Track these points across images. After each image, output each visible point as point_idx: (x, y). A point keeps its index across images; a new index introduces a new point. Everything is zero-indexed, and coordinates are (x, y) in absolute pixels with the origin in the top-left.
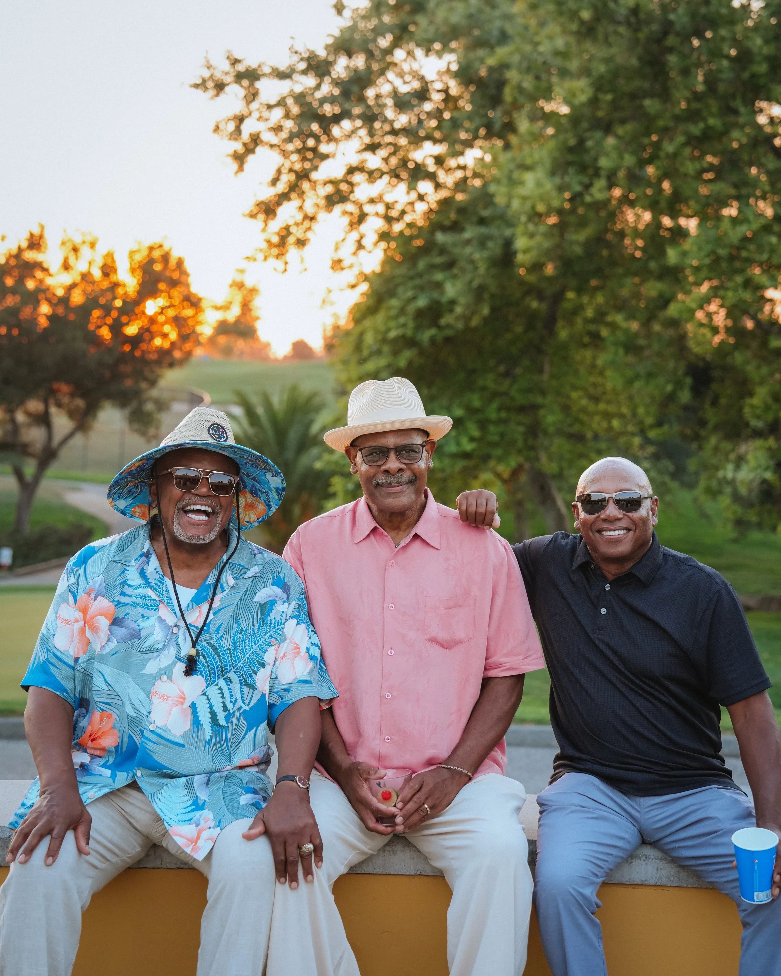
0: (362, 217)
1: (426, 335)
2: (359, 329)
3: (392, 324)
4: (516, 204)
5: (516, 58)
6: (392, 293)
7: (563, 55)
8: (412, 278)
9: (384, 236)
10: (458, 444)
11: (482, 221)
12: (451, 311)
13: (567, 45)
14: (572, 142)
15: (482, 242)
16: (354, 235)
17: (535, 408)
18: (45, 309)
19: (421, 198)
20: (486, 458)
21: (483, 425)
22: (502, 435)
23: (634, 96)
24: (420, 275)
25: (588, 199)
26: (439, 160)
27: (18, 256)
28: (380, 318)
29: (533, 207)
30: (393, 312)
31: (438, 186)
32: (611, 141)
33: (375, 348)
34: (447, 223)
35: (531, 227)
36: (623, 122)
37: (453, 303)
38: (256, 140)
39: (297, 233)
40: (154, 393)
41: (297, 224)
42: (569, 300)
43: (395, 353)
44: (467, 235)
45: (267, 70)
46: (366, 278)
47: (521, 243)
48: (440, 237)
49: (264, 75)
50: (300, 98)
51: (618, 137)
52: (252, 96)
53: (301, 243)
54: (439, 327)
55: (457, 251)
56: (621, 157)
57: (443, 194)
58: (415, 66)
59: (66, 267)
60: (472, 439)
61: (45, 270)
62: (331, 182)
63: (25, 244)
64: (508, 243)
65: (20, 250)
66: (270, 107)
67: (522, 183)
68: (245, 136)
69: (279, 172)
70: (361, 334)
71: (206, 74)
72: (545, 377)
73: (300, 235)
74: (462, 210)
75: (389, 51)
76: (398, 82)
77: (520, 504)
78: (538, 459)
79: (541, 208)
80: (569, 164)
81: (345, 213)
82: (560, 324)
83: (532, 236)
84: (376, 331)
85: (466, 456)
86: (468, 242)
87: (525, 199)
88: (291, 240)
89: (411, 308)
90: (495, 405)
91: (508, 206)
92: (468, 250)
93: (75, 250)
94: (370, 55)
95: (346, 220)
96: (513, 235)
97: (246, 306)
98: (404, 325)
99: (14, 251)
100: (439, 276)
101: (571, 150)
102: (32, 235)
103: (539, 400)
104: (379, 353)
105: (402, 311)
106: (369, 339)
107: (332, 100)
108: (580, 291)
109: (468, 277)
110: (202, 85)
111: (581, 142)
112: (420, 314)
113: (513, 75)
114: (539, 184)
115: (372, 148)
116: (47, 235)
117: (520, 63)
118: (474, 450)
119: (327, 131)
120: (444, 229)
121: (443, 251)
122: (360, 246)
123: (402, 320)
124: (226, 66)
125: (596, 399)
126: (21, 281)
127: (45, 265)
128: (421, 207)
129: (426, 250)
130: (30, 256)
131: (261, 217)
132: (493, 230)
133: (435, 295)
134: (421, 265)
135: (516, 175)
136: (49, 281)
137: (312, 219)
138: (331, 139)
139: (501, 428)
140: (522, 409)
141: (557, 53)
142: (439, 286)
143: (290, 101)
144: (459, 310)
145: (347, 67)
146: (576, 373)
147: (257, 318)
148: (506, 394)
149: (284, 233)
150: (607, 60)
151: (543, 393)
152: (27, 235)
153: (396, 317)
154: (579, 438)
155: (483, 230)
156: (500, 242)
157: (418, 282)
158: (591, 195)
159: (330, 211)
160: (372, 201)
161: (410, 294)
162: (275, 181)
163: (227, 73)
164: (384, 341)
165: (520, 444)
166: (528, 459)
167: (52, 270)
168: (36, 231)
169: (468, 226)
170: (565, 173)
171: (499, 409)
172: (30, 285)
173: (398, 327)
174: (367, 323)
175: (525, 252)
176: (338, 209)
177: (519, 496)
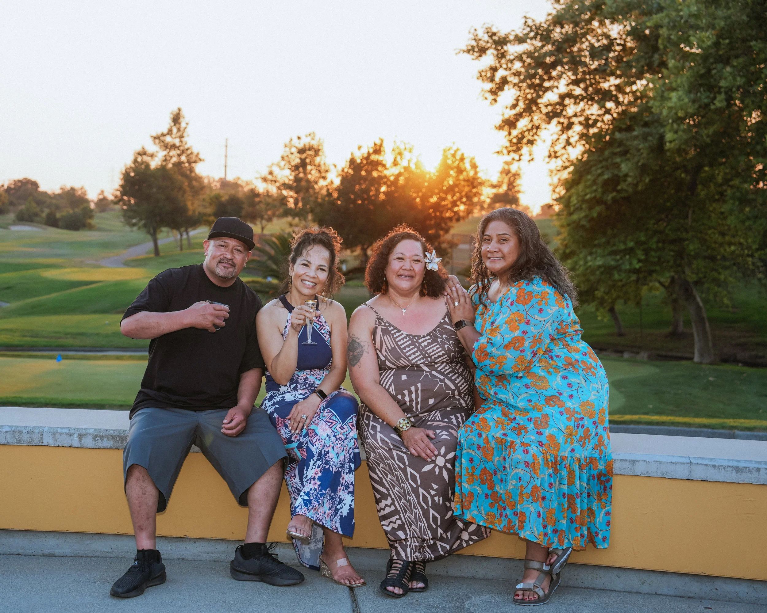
0: (570, 126)
1: (609, 197)
2: (568, 194)
3: (588, 191)
4: (665, 112)
5: (666, 20)
6: (588, 172)
7: (696, 16)
8: (601, 162)
9: (582, 136)
10: (631, 264)
11: (646, 125)
12: (625, 181)
13: (699, 10)
14: (702, 71)
15: (645, 137)
16: (565, 136)
17: (682, 240)
18: (383, 189)
19: (608, 111)
20: (651, 272)
21: (647, 252)
22: (659, 258)
23: (744, 41)
24: (606, 160)
25: (712, 107)
26: (619, 88)
27: (367, 158)
28: (581, 187)
29: (676, 114)
30: (589, 183)
31: (618, 103)
32: (728, 69)
33: (578, 205)
34: (624, 126)
35: (675, 126)
36: (737, 57)
37: (626, 175)
38: (504, 81)
39: (528, 137)
40: (448, 237)
41: (529, 130)
42: (705, 172)
43: (590, 209)
44: (635, 133)
45: (512, 37)
46: (572, 164)
47: (669, 136)
48: (618, 135)
49: (510, 41)
50: (530, 54)
51: (733, 67)
52: (502, 55)
53: (531, 142)
54: (619, 192)
55: (629, 143)
56: (735, 79)
57: (620, 109)
58: (605, 30)
59: (395, 164)
60: (640, 261)
61: (384, 166)
62: (550, 105)
63: (371, 151)
64: (662, 138)
65: (369, 154)
66: (512, 61)
67: (670, 99)
68: (497, 79)
69: (517, 100)
70: (570, 197)
71: (474, 43)
72: (689, 221)
73: (530, 137)
74: (634, 118)
75: (589, 21)
76: (593, 41)
77: (675, 301)
78: (684, 272)
79: (681, 114)
80: (701, 85)
81: (559, 123)
82: (700, 187)
83: (676, 132)
84: (579, 195)
85: (636, 271)
86: (636, 137)
87: (670, 108)
88: (525, 140)
89: (600, 180)
90: (655, 239)
91: (661, 113)
92: (636, 142)
93: (400, 154)
94: (576, 24)
95: (560, 127)
96: (664, 132)
97: (511, 185)
98: (596, 191)
99: (366, 155)
100: (618, 160)
101: (702, 76)
102: (375, 144)
103: (684, 235)
104: (579, 209)
105: (594, 182)
106: (574, 200)
107: (551, 54)
108: (711, 165)
109: (636, 159)
110: (471, 50)
111: (709, 71)
112: (606, 183)
113: (664, 32)
114: (680, 99)
115: (576, 83)
116: (384, 145)
117: (669, 23)
118: (640, 267)
119: (547, 72)
120: (620, 130)
121: (621, 143)
122: (568, 143)
123: (595, 188)
124: (486, 37)
125: (723, 234)
126: (369, 172)
127: (384, 162)
128: (607, 117)
129: (610, 143)
130: (374, 157)
131: (506, 127)
132: (652, 130)
133: (616, 172)
134: (607, 153)
135: (666, 94)
136: (387, 173)
137: (538, 127)
138: (550, 78)
139: (658, 253)
140: (673, 242)
141: (691, 15)
142: (617, 166)
143: (524, 57)
144: (629, 179)
145: (561, 33)
146: (709, 217)
147: (519, 192)
148: (662, 232)
149: (520, 136)
150: (726, 18)
151: (687, 231)
152: (373, 145)
153: (590, 186)
154: (713, 258)
155: (646, 130)
156: (657, 136)
157: (604, 163)
158: (714, 104)
159: (549, 123)
160: (575, 115)
161: (599, 171)
162: (514, 106)
163: (488, 42)
164: (584, 201)
165: (671, 263)
166: (676, 272)
167: (388, 166)
168: (378, 142)
169: (636, 128)
170: (698, 91)
171: (658, 242)
172: (375, 174)
173: (591, 193)
174: (573, 191)
175: (671, 142)
176: (555, 121)
177: (674, 296)
